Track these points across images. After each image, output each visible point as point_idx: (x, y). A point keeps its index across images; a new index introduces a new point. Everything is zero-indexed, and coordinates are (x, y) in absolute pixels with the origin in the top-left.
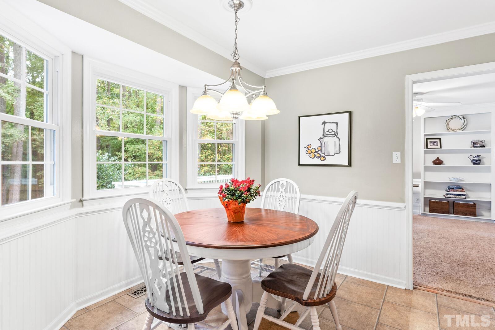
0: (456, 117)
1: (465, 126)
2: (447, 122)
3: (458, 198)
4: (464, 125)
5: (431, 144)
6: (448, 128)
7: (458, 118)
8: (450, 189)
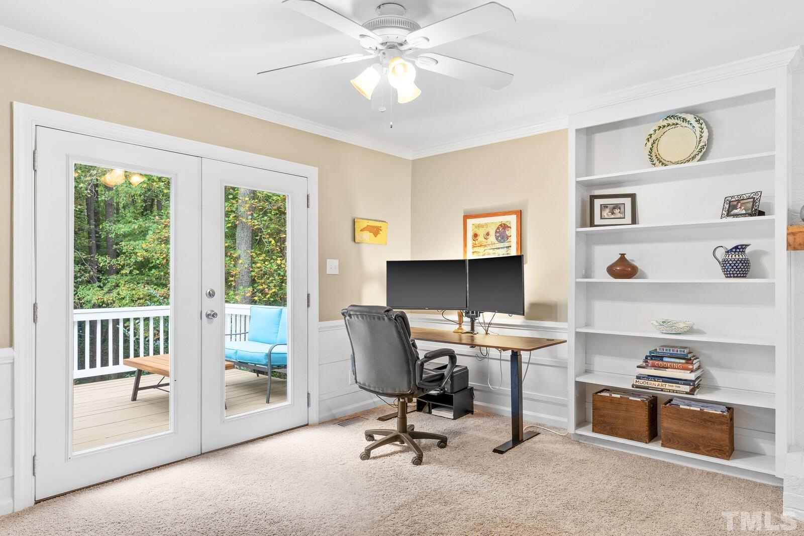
0: (679, 122)
1: (704, 151)
2: (651, 141)
3: (670, 391)
4: (702, 144)
5: (606, 213)
6: (655, 158)
7: (684, 124)
8: (655, 358)
